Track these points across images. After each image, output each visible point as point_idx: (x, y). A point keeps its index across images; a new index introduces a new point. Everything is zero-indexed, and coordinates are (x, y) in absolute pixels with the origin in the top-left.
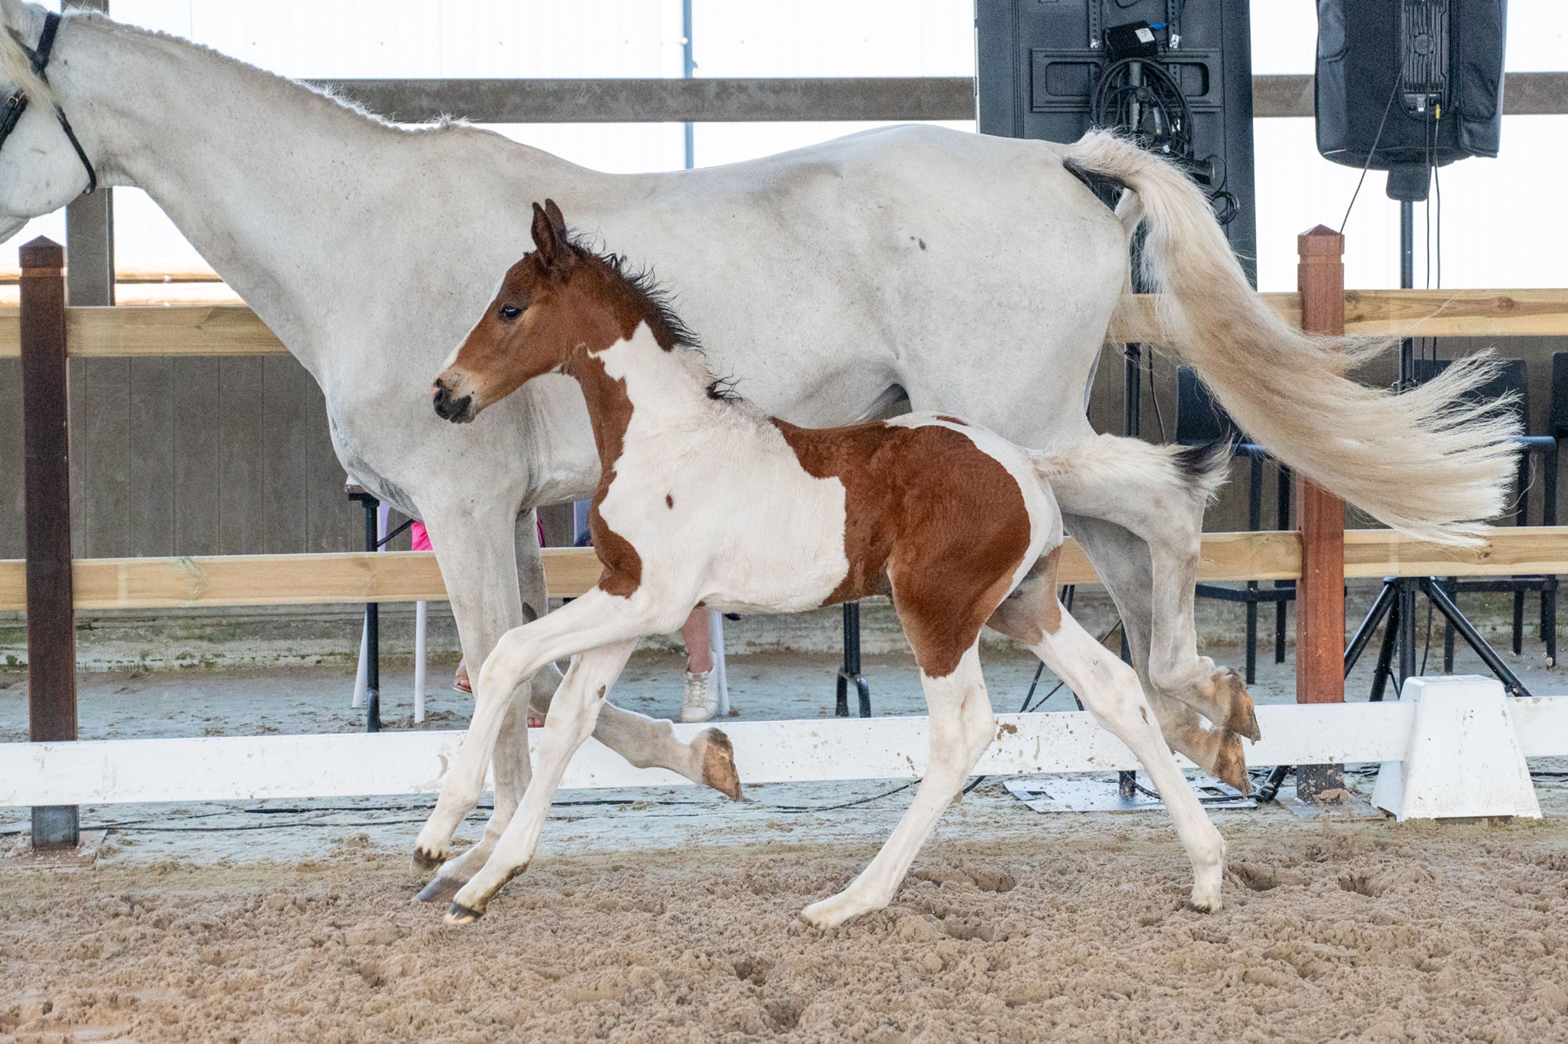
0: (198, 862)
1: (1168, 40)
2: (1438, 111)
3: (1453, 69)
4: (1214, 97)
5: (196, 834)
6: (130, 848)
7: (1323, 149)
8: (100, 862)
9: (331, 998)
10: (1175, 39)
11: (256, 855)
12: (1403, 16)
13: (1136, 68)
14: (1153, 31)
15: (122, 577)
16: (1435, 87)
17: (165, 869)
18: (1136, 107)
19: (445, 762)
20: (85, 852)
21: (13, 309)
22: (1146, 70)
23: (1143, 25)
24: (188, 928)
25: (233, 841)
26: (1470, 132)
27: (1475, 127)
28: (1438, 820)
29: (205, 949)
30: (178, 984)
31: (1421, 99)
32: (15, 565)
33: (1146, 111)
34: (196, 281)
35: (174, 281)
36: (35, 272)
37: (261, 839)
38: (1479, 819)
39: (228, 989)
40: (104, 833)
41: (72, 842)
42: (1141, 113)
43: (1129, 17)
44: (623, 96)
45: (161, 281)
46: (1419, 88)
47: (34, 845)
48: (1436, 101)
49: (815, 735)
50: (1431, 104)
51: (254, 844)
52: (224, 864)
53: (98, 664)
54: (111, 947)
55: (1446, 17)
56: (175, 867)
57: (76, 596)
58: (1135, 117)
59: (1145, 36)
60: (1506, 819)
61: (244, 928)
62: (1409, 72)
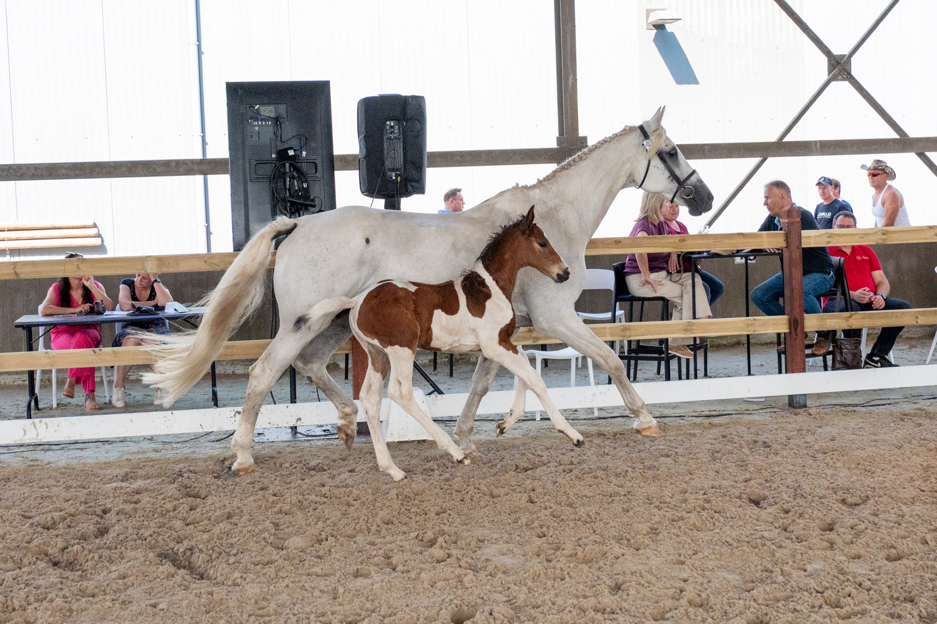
1: (302, 154)
2: (399, 179)
3: (405, 162)
4: (319, 175)
7: (362, 192)
10: (304, 153)
12: (385, 144)
13: (287, 165)
14: (295, 151)
16: (398, 170)
18: (288, 179)
19: (25, 431)
22: (291, 165)
23: (291, 148)
26: (411, 186)
27: (414, 184)
28: (398, 442)
31: (394, 174)
33: (292, 181)
34: (18, 230)
35: (9, 230)
38: (414, 441)
42: (290, 181)
43: (286, 146)
44: (140, 167)
45: (4, 231)
46: (393, 170)
48: (399, 175)
49: (165, 417)
50: (397, 176)
55: (402, 144)
58: (288, 183)
59: (291, 153)
60: (424, 441)
62: (388, 164)
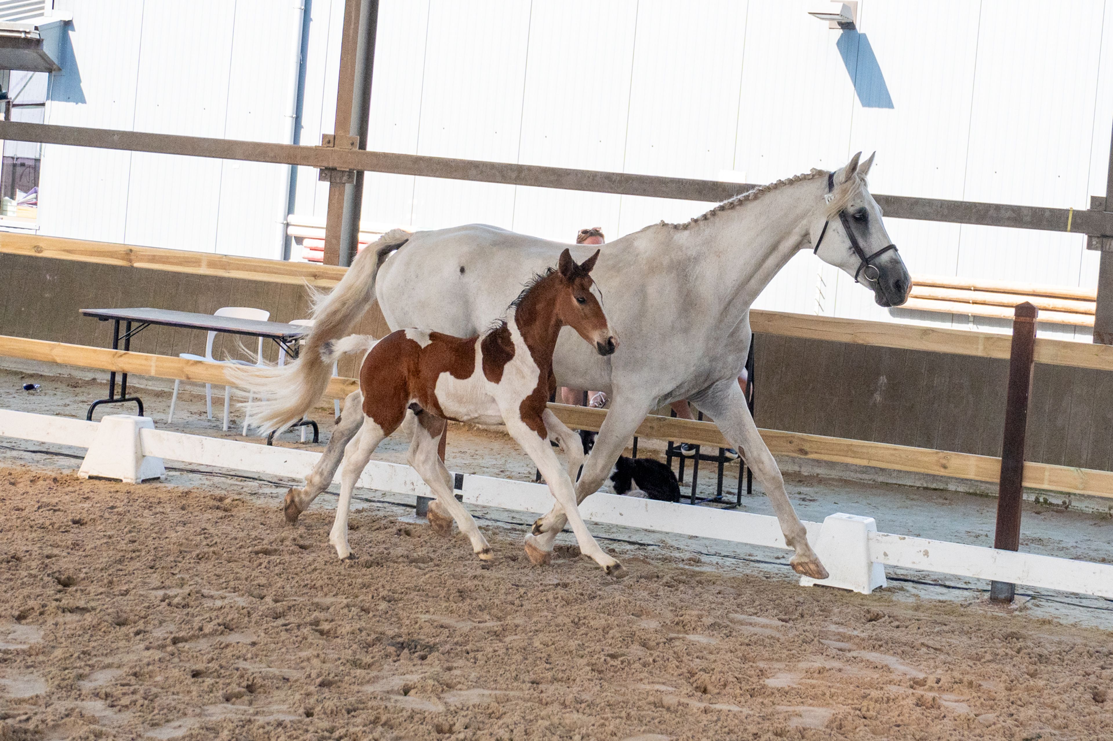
0: (1061, 622)
5: (1072, 607)
6: (1036, 608)
8: (1017, 613)
9: (1071, 703)
11: (1094, 623)
15: (1047, 474)
17: (1044, 622)
20: (1013, 606)
21: (1009, 336)
24: (1029, 654)
25: (1089, 614)
29: (1030, 667)
30: (1005, 682)
32: (997, 460)
36: (1022, 319)
37: (1103, 616)
39: (1028, 689)
40: (1029, 598)
41: (1010, 600)
47: (991, 598)
51: (1097, 617)
52: (1074, 625)
53: (1087, 509)
54: (988, 657)
56: (1049, 622)
57: (1024, 480)
61: (1057, 660)
